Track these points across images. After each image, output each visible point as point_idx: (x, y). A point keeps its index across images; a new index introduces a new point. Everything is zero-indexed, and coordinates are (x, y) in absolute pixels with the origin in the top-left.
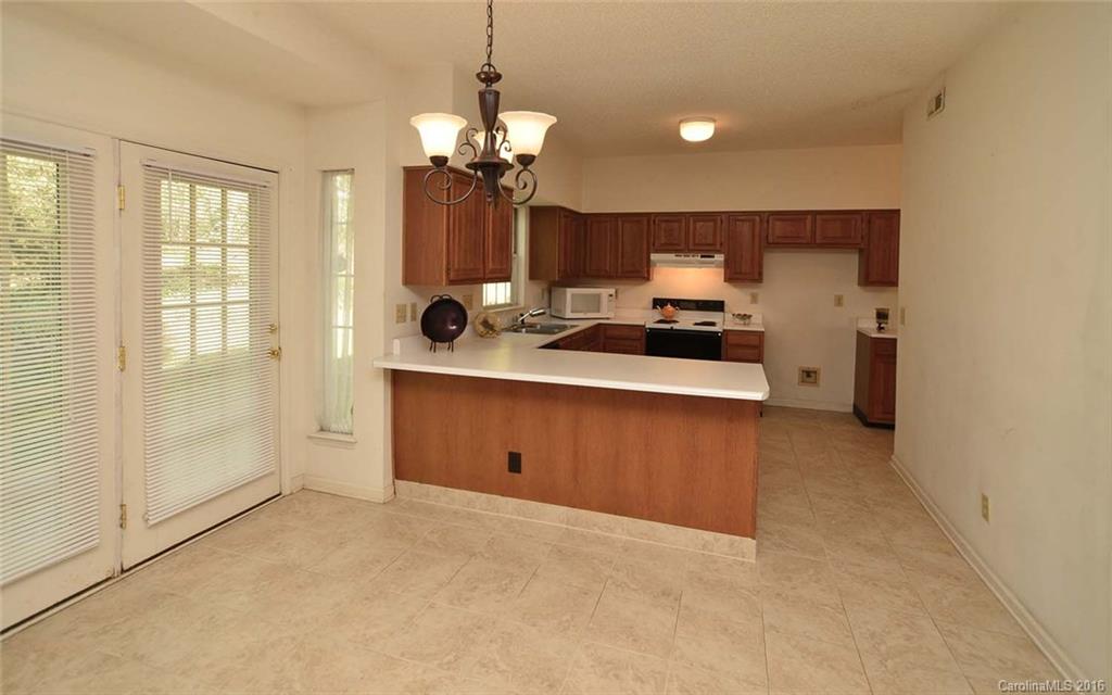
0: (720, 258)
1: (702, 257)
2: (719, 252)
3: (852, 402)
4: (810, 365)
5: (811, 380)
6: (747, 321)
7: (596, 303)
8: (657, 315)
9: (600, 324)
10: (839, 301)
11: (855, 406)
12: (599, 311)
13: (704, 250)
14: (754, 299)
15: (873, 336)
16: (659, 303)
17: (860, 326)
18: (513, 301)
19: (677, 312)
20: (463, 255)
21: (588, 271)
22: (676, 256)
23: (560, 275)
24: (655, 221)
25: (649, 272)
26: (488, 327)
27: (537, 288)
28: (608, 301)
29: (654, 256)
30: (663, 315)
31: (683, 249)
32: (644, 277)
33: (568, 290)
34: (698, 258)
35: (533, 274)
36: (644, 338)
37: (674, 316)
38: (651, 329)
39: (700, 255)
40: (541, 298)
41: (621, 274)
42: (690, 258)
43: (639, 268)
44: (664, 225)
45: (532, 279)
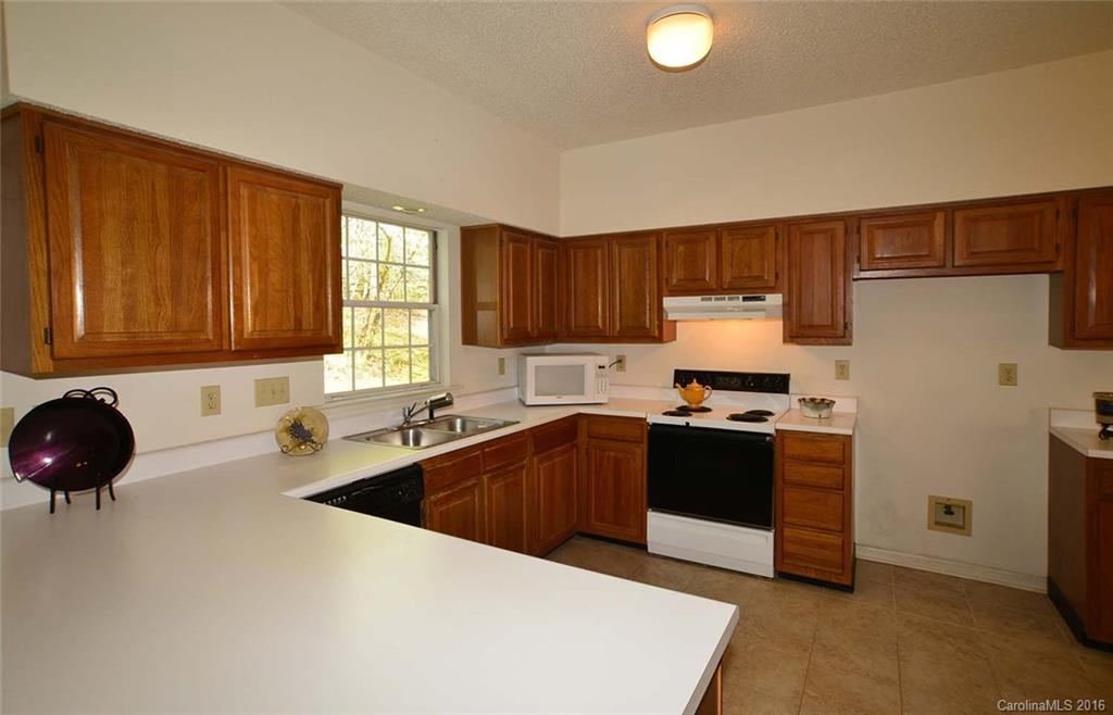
0: (774, 300)
1: (745, 299)
2: (772, 290)
3: (1046, 575)
4: (954, 492)
5: (955, 519)
6: (824, 413)
7: (576, 379)
8: (676, 398)
9: (579, 415)
10: (1008, 375)
11: (1051, 582)
12: (582, 393)
13: (751, 288)
14: (842, 370)
15: (1094, 453)
16: (683, 378)
17: (1055, 424)
18: (432, 379)
19: (707, 393)
20: (114, 305)
21: (573, 329)
22: (703, 300)
23: (506, 337)
24: (667, 242)
25: (660, 328)
26: (301, 435)
27: (487, 356)
28: (597, 376)
29: (668, 302)
30: (685, 399)
31: (714, 287)
32: (654, 337)
33: (530, 359)
34: (739, 302)
35: (470, 336)
36: (645, 440)
37: (701, 402)
38: (655, 425)
39: (741, 297)
40: (497, 372)
41: (620, 332)
42: (726, 302)
43: (645, 323)
44: (681, 248)
45: (468, 344)
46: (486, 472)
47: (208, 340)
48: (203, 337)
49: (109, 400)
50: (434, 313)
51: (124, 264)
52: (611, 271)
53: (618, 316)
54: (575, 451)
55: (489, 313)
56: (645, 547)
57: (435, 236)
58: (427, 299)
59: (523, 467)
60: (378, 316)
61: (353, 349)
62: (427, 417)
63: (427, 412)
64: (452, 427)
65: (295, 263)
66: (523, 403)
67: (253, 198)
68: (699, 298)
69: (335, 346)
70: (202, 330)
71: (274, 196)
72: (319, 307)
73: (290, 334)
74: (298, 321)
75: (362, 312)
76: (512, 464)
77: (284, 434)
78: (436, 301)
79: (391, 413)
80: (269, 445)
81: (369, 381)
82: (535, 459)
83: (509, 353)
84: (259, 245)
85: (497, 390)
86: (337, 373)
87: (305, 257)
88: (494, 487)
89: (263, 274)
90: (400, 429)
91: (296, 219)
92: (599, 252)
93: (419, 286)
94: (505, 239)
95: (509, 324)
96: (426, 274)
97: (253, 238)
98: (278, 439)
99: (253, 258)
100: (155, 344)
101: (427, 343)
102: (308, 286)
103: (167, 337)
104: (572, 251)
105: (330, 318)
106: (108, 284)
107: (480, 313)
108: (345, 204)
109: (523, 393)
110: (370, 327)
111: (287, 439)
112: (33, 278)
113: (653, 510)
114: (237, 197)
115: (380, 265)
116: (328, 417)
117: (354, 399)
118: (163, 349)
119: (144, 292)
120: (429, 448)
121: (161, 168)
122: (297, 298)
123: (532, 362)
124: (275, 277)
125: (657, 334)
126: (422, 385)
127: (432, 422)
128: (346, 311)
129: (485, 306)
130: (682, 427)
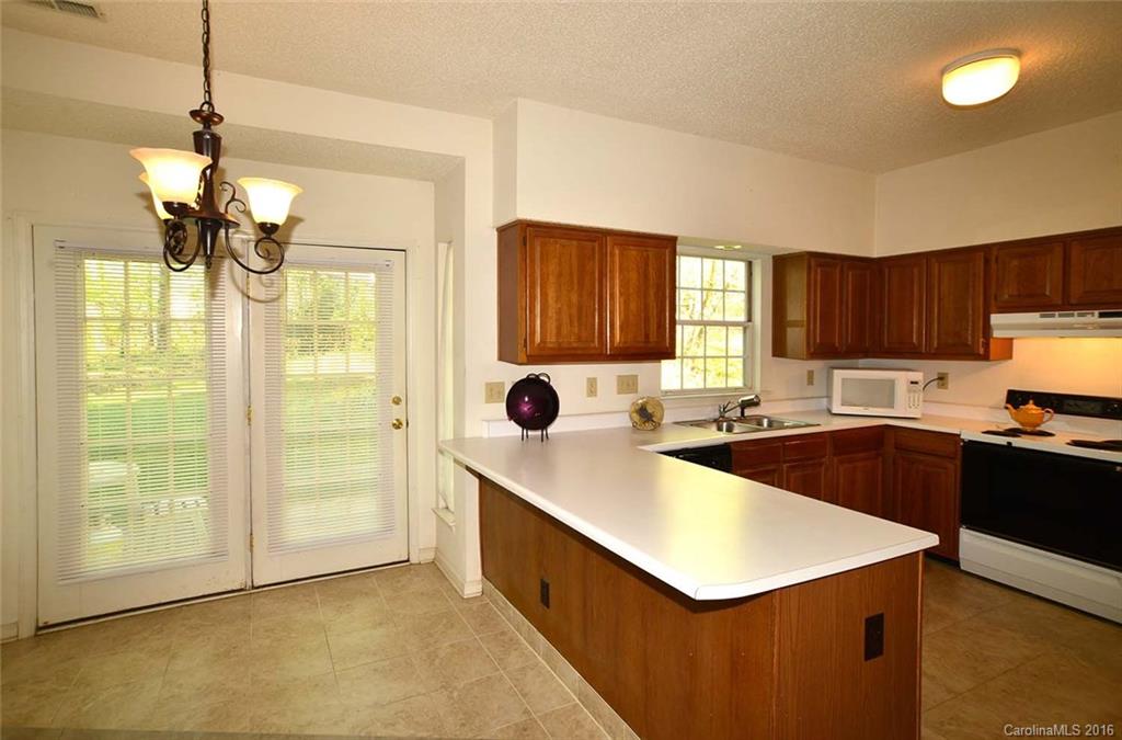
1: (1101, 315)
7: (887, 393)
8: (1007, 420)
9: (885, 426)
12: (891, 407)
13: (1108, 302)
16: (1016, 399)
18: (745, 385)
19: (1047, 416)
20: (552, 326)
21: (886, 345)
22: (1042, 316)
23: (812, 350)
24: (997, 259)
25: (987, 345)
26: (646, 416)
27: (796, 368)
28: (909, 391)
29: (996, 319)
30: (1017, 421)
31: (1060, 302)
32: (979, 355)
33: (836, 372)
34: (1093, 317)
35: (779, 349)
36: (959, 456)
37: (1038, 425)
38: (971, 442)
39: (1096, 313)
40: (806, 382)
41: (937, 349)
42: (1075, 319)
43: (967, 339)
44: (1015, 263)
45: (778, 356)
46: (785, 462)
47: (595, 348)
48: (592, 345)
49: (547, 380)
50: (748, 331)
51: (556, 302)
52: (929, 289)
53: (936, 334)
54: (880, 459)
55: (797, 329)
56: (957, 564)
57: (750, 265)
58: (742, 318)
59: (821, 465)
60: (701, 332)
61: (682, 357)
62: (739, 415)
63: (739, 410)
64: (760, 424)
65: (646, 296)
66: (829, 411)
67: (621, 255)
68: (1038, 314)
69: (670, 355)
70: (593, 342)
71: (633, 253)
72: (661, 326)
73: (642, 345)
74: (647, 336)
75: (689, 329)
76: (811, 459)
77: (635, 415)
78: (750, 319)
79: (710, 408)
80: (624, 421)
81: (694, 382)
82: (836, 459)
83: (817, 365)
84: (625, 285)
85: (807, 398)
86: (670, 375)
87: (652, 292)
88: (793, 475)
89: (626, 304)
90: (715, 421)
91: (647, 265)
92: (916, 271)
93: (736, 308)
94: (813, 263)
95: (815, 339)
96: (742, 297)
97: (621, 281)
98: (631, 418)
99: (621, 294)
100: (569, 349)
101: (741, 354)
102: (653, 312)
103: (575, 345)
104: (887, 271)
105: (667, 335)
106: (550, 314)
107: (789, 330)
108: (678, 248)
109: (830, 402)
110: (694, 341)
111: (636, 417)
112: (519, 312)
113: (967, 528)
114: (612, 255)
115: (705, 292)
116: (664, 406)
117: (683, 395)
118: (573, 352)
119: (565, 319)
120: (740, 434)
121: (575, 243)
122: (647, 320)
123: (838, 375)
124: (633, 306)
125: (982, 351)
126: (736, 389)
127: (743, 419)
128: (678, 328)
129: (795, 324)
130: (1002, 446)
